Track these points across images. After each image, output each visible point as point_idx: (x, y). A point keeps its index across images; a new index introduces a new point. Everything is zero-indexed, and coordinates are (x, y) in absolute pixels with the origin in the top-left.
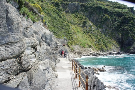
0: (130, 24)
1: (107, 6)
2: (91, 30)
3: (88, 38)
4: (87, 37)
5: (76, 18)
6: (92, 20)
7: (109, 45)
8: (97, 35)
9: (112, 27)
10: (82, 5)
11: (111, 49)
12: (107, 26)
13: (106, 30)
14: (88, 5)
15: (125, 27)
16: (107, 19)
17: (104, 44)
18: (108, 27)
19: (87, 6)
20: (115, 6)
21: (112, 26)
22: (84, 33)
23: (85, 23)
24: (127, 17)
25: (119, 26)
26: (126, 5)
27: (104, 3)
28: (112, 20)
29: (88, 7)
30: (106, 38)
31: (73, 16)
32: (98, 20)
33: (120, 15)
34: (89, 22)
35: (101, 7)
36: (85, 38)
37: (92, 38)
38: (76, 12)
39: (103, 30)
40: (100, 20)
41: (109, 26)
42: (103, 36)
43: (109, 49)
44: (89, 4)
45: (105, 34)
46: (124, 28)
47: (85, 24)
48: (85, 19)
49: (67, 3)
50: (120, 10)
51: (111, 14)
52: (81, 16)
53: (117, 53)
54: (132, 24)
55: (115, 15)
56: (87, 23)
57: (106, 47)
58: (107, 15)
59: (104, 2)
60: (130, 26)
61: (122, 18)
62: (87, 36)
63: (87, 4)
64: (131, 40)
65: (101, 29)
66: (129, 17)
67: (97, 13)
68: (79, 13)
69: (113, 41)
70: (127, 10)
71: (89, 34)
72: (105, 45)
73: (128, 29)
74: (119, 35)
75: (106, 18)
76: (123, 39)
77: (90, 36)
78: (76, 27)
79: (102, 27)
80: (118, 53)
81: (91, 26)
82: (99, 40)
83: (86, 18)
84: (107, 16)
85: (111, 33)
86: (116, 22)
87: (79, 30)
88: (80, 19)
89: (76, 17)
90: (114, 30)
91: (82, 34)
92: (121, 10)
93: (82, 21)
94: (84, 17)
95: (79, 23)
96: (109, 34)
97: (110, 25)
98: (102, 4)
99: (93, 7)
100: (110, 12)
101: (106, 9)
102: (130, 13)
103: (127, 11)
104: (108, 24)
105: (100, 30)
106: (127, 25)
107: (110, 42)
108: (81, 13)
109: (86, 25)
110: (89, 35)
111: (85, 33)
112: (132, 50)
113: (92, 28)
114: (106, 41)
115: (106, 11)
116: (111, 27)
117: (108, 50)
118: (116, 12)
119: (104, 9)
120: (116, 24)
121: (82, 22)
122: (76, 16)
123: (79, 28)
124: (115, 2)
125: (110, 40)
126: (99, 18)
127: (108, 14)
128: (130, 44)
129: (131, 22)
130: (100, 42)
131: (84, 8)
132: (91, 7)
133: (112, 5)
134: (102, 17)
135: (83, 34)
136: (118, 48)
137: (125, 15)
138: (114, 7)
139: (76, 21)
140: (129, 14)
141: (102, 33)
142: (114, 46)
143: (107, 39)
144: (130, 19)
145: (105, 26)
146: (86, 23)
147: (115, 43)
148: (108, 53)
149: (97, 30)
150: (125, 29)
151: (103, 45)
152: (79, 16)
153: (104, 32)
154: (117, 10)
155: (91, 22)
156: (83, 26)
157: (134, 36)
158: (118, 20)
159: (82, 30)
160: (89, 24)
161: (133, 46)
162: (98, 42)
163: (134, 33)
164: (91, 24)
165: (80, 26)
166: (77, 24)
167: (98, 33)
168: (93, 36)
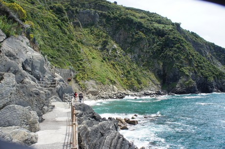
0: (176, 49)
1: (141, 18)
2: (115, 56)
3: (110, 69)
4: (108, 67)
5: (91, 36)
6: (117, 40)
7: (143, 80)
8: (125, 64)
9: (149, 52)
10: (102, 13)
11: (146, 87)
12: (141, 50)
13: (139, 56)
14: (112, 16)
15: (168, 53)
16: (141, 39)
17: (136, 78)
18: (142, 51)
19: (109, 16)
20: (153, 19)
21: (148, 51)
22: (104, 61)
23: (105, 43)
24: (172, 37)
25: (159, 50)
26: (170, 20)
28: (149, 41)
29: (111, 19)
30: (139, 69)
31: (87, 32)
32: (126, 39)
33: (160, 33)
34: (113, 42)
35: (132, 20)
36: (105, 68)
37: (116, 69)
38: (92, 25)
39: (135, 56)
40: (129, 40)
41: (145, 50)
42: (135, 66)
43: (143, 87)
44: (113, 14)
45: (137, 63)
46: (166, 54)
47: (105, 46)
48: (105, 38)
49: (76, 10)
50: (161, 26)
51: (147, 31)
52: (98, 32)
53: (156, 94)
54: (178, 48)
55: (153, 33)
56: (109, 43)
57: (140, 83)
59: (137, 12)
60: (175, 51)
61: (164, 38)
62: (108, 65)
63: (109, 13)
64: (177, 73)
65: (132, 54)
66: (174, 38)
67: (125, 29)
68: (96, 27)
69: (150, 73)
70: (171, 27)
71: (112, 62)
72: (138, 80)
73: (172, 56)
74: (159, 64)
75: (139, 36)
76: (166, 71)
77: (114, 65)
78: (90, 51)
79: (133, 51)
80: (158, 94)
81: (114, 50)
82: (128, 72)
83: (107, 36)
84: (140, 34)
85: (147, 61)
86: (155, 45)
87: (94, 55)
88: (98, 36)
89: (91, 34)
90: (151, 56)
91: (100, 62)
92: (163, 25)
93: (101, 40)
94: (105, 34)
95: (95, 43)
96: (143, 62)
97: (145, 48)
98: (134, 15)
99: (119, 19)
100: (146, 28)
101: (140, 23)
102: (176, 31)
103: (171, 28)
104: (142, 47)
105: (129, 56)
106: (171, 50)
107: (145, 76)
108: (100, 27)
109: (107, 47)
110: (112, 64)
111: (104, 59)
112: (178, 88)
113: (117, 53)
114: (140, 74)
115: (140, 26)
116: (146, 51)
117: (142, 87)
118: (155, 29)
119: (136, 23)
120: (155, 47)
121: (100, 42)
122: (92, 32)
123: (95, 51)
124: (153, 13)
125: (145, 72)
126: (128, 37)
127: (143, 32)
128: (175, 79)
129: (176, 46)
130: (129, 76)
131: (104, 20)
132: (115, 18)
133: (148, 18)
134: (133, 35)
135: (102, 61)
136: (157, 85)
137: (169, 35)
138: (152, 21)
139: (90, 41)
140: (174, 33)
141: (132, 61)
142: (151, 83)
143: (141, 71)
144: (176, 41)
145: (137, 50)
146: (107, 43)
147: (153, 77)
148: (143, 92)
149: (124, 56)
150: (169, 55)
151: (133, 80)
152: (96, 32)
153: (136, 60)
154: (156, 25)
155: (116, 43)
156: (102, 50)
157: (181, 67)
158: (157, 42)
159: (100, 56)
160: (113, 46)
161: (180, 81)
162: (127, 75)
163: (182, 62)
164: (115, 46)
165: (97, 49)
166: (92, 45)
167: (127, 61)
168: (119, 65)
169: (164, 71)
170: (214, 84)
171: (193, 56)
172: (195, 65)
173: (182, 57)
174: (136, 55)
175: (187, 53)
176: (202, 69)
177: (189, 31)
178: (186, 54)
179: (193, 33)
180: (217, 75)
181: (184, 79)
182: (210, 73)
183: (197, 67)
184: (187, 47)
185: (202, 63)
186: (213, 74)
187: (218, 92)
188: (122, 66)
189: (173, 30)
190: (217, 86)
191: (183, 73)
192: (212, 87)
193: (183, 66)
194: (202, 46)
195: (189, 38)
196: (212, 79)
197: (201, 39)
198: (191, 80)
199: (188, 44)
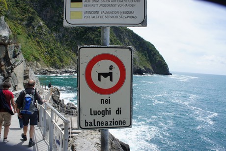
0: (97, 33)
2: (41, 34)
3: (34, 46)
4: (32, 43)
5: (17, 9)
6: (43, 17)
7: (65, 59)
8: (50, 42)
9: (73, 33)
11: (67, 65)
13: (64, 36)
15: (90, 36)
17: (59, 57)
18: (67, 31)
21: (72, 31)
22: (29, 38)
23: (31, 19)
25: (83, 32)
30: (62, 48)
31: (11, 3)
32: (53, 18)
34: (39, 19)
36: (30, 45)
37: (40, 46)
39: (59, 35)
41: (69, 31)
42: (59, 44)
43: (65, 65)
45: (61, 42)
46: (89, 37)
47: (31, 22)
48: (32, 14)
52: (25, 6)
56: (35, 20)
57: (62, 61)
60: (97, 35)
62: (33, 42)
65: (57, 33)
67: (53, 7)
69: (72, 53)
71: (37, 39)
72: (60, 58)
73: (94, 39)
77: (38, 42)
78: (15, 25)
79: (59, 30)
81: (40, 27)
82: (52, 50)
83: (33, 12)
85: (71, 41)
87: (20, 31)
88: (24, 11)
89: (17, 7)
90: (75, 37)
91: (25, 38)
93: (26, 15)
94: (32, 10)
95: (21, 17)
96: (67, 41)
105: (54, 34)
106: (93, 33)
107: (67, 55)
109: (33, 24)
110: (36, 41)
111: (30, 36)
113: (42, 30)
114: (62, 52)
116: (71, 32)
117: (63, 65)
121: (26, 17)
122: (17, 5)
123: (20, 27)
125: (67, 51)
126: (55, 16)
129: (98, 30)
130: (52, 54)
135: (28, 38)
139: (15, 14)
141: (57, 40)
142: (72, 61)
143: (64, 50)
146: (33, 20)
147: (74, 56)
148: (64, 70)
149: (50, 34)
150: (91, 38)
151: (56, 58)
152: (21, 5)
153: (60, 39)
155: (42, 19)
156: (29, 25)
159: (26, 32)
160: (39, 23)
162: (50, 53)
164: (41, 23)
165: (23, 24)
166: (16, 19)
167: (52, 39)
168: (43, 42)
171: (111, 41)
174: (61, 35)
188: (46, 44)
194: (122, 32)
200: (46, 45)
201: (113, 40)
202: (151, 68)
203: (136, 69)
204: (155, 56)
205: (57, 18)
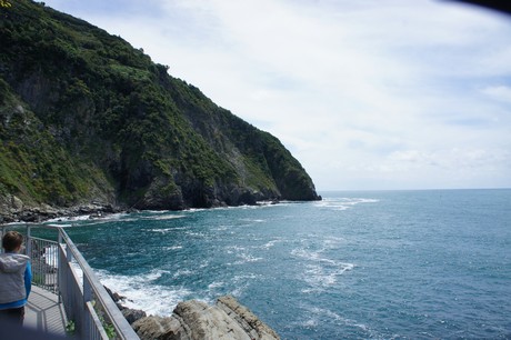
0: (149, 122)
1: (87, 46)
2: (20, 132)
3: (5, 160)
6: (25, 94)
7: (79, 183)
8: (42, 149)
9: (95, 125)
11: (84, 197)
12: (80, 119)
13: (74, 133)
15: (134, 130)
16: (81, 96)
17: (64, 179)
18: (81, 122)
20: (111, 52)
21: (93, 122)
24: (144, 96)
25: (116, 122)
26: (148, 57)
27: (79, 33)
28: (96, 102)
29: (14, 43)
30: (71, 160)
32: (48, 94)
33: (123, 86)
34: (14, 98)
35: (64, 53)
37: (20, 160)
39: (64, 133)
40: (54, 97)
41: (86, 121)
42: (63, 152)
43: (78, 197)
44: (19, 31)
45: (68, 147)
46: (130, 131)
50: (124, 71)
51: (95, 80)
53: (103, 210)
54: (154, 120)
55: (107, 85)
56: (5, 102)
57: (71, 189)
58: (81, 83)
59: (77, 30)
60: (148, 126)
61: (128, 98)
62: (2, 152)
63: (8, 27)
64: (148, 171)
65: (57, 128)
66: (148, 100)
67: (46, 71)
69: (95, 168)
70: (145, 75)
71: (12, 144)
72: (67, 182)
73: (142, 135)
74: (114, 150)
75: (76, 90)
76: (127, 166)
77: (15, 151)
79: (62, 122)
80: (108, 210)
81: (18, 117)
82: (48, 166)
84: (79, 86)
85: (91, 144)
86: (109, 110)
90: (99, 133)
92: (131, 69)
96: (82, 145)
97: (88, 116)
98: (69, 39)
99: (33, 46)
100: (94, 74)
101: (80, 60)
102: (156, 85)
103: (145, 78)
104: (81, 114)
105: (52, 131)
106: (139, 124)
107: (83, 174)
109: (1, 110)
110: (11, 148)
112: (149, 198)
113: (23, 124)
114: (72, 170)
115: (80, 67)
116: (90, 123)
117: (75, 198)
118: (112, 76)
119: (72, 60)
120: (109, 114)
124: (115, 36)
125: (84, 166)
126: (52, 89)
127: (85, 80)
128: (145, 181)
129: (151, 116)
130: (49, 174)
132: (23, 42)
133: (102, 49)
134: (63, 86)
136: (109, 192)
137: (139, 91)
138: (109, 56)
140: (151, 89)
141: (58, 143)
142: (96, 188)
143: (76, 165)
144: (152, 105)
145: (69, 119)
147: (101, 177)
148: (76, 208)
149: (41, 131)
150: (135, 133)
151: (58, 182)
153: (67, 140)
154: (116, 67)
155: (23, 99)
157: (156, 158)
158: (115, 104)
160: (14, 106)
161: (153, 186)
162: (45, 172)
163: (158, 150)
164: (20, 108)
167: (46, 142)
168: (27, 150)
169: (124, 165)
170: (216, 191)
171: (181, 138)
172: (185, 155)
173: (161, 140)
174: (68, 131)
175: (171, 132)
176: (196, 163)
177: (185, 83)
178: (168, 134)
179: (192, 87)
180: (222, 175)
181: (160, 183)
182: (210, 171)
183: (187, 159)
184: (172, 120)
185: (198, 151)
186: (216, 172)
187: (221, 205)
188: (34, 153)
189: (149, 82)
190: (220, 194)
191: (160, 171)
192: (212, 197)
193: (160, 158)
194: (206, 117)
195: (182, 97)
196: (212, 183)
197: (208, 101)
198: (173, 183)
199: (175, 114)
200: (33, 156)
201: (184, 134)
202: (274, 188)
203: (240, 193)
204: (282, 162)
205: (57, 94)
